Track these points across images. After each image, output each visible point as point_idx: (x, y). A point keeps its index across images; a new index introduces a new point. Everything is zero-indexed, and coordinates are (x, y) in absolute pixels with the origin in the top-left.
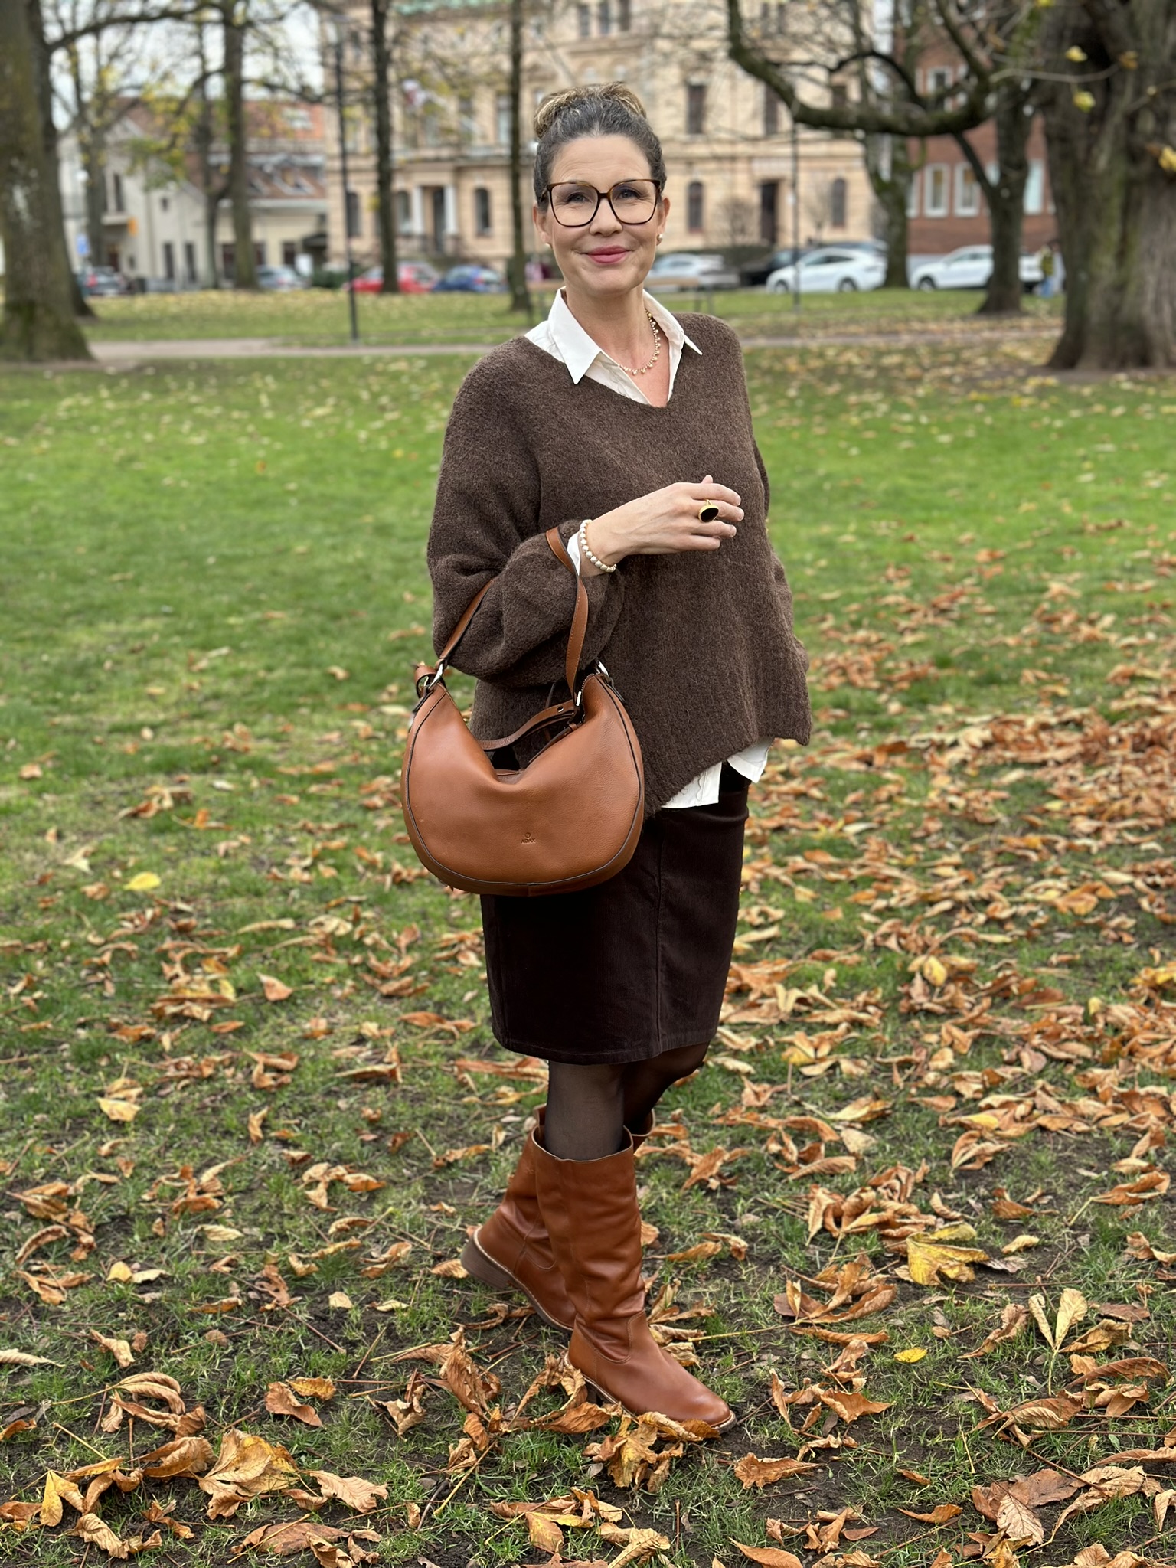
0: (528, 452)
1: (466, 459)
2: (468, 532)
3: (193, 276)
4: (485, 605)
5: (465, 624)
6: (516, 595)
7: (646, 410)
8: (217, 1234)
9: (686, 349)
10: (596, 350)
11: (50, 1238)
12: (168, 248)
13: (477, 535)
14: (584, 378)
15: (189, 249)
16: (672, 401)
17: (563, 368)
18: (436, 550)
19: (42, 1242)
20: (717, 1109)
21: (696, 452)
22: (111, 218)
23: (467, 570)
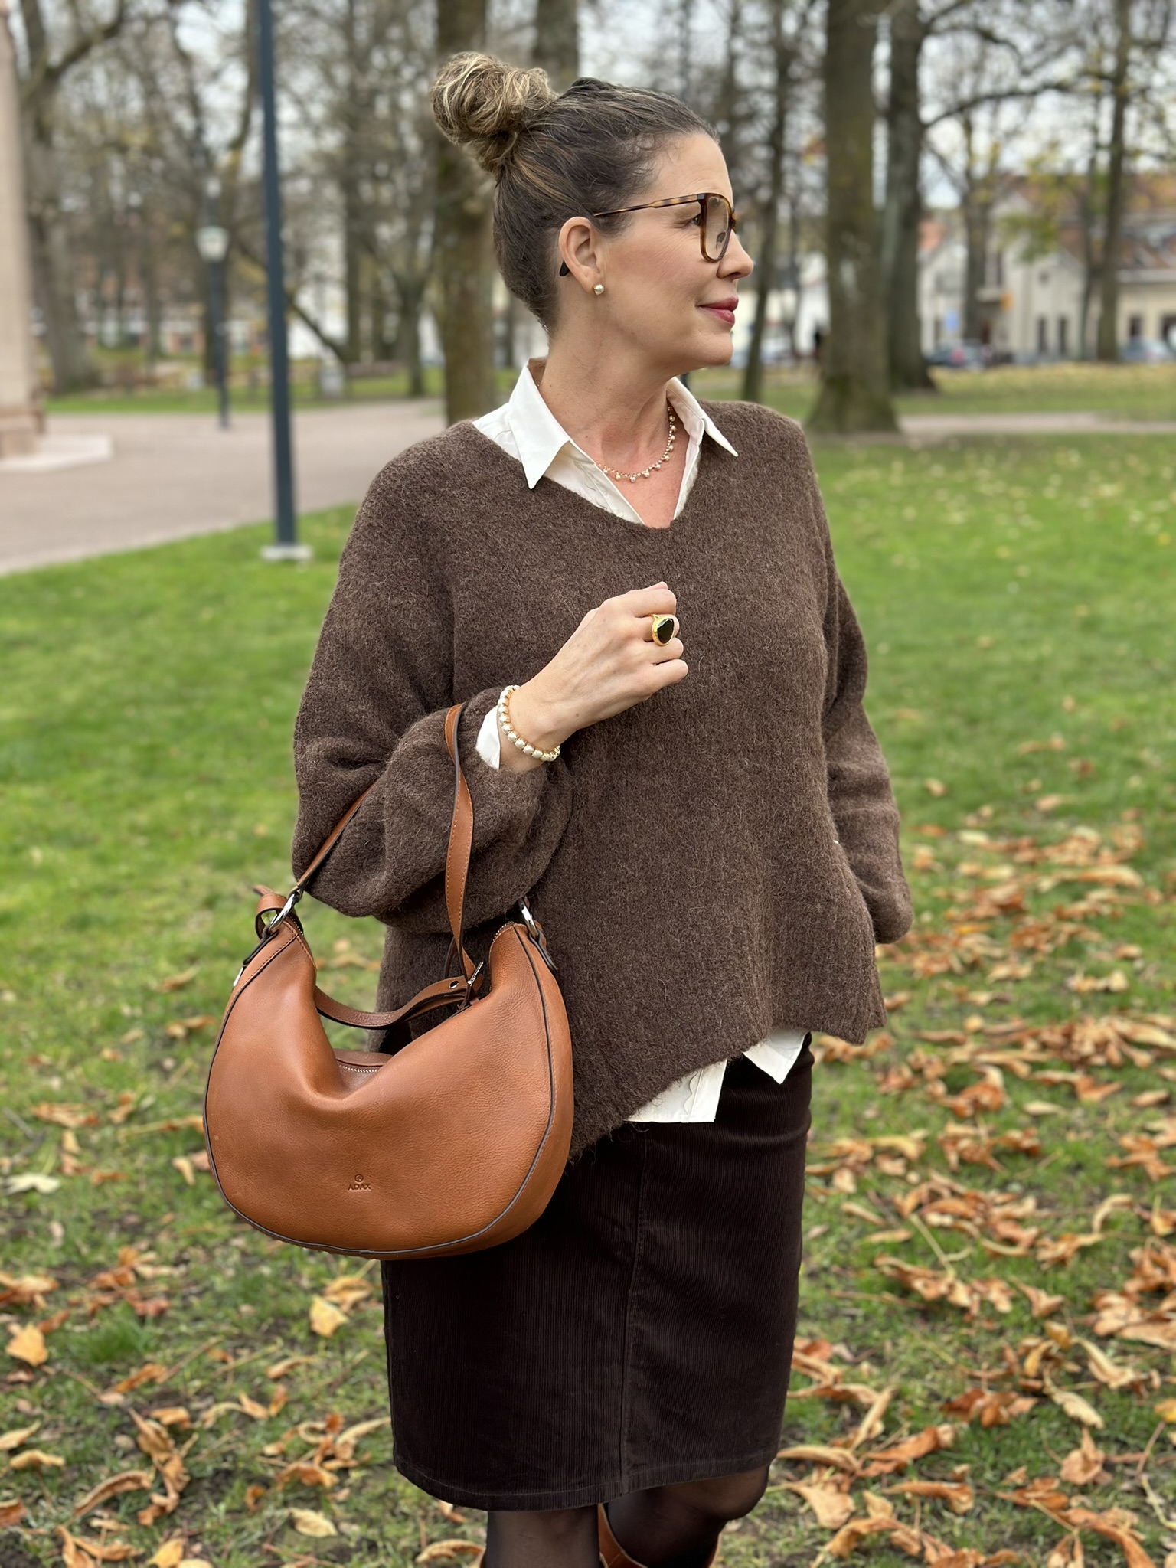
0: (441, 593)
1: (356, 597)
2: (351, 708)
3: (1063, 349)
4: (360, 814)
5: (334, 838)
6: (400, 801)
7: (635, 531)
8: (307, 1524)
9: (708, 442)
10: (562, 438)
11: (130, 1486)
12: (1042, 324)
13: (363, 711)
14: (544, 481)
15: (1063, 324)
16: (681, 520)
17: (516, 469)
18: (307, 729)
19: (119, 1489)
20: (1017, 1476)
21: (708, 597)
22: (988, 293)
23: (347, 762)
